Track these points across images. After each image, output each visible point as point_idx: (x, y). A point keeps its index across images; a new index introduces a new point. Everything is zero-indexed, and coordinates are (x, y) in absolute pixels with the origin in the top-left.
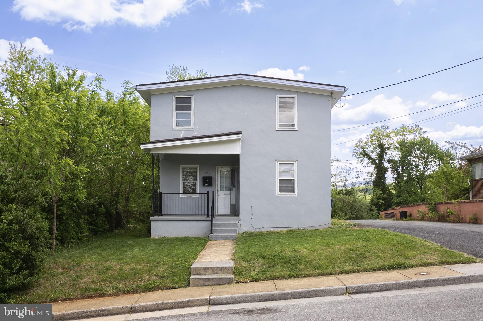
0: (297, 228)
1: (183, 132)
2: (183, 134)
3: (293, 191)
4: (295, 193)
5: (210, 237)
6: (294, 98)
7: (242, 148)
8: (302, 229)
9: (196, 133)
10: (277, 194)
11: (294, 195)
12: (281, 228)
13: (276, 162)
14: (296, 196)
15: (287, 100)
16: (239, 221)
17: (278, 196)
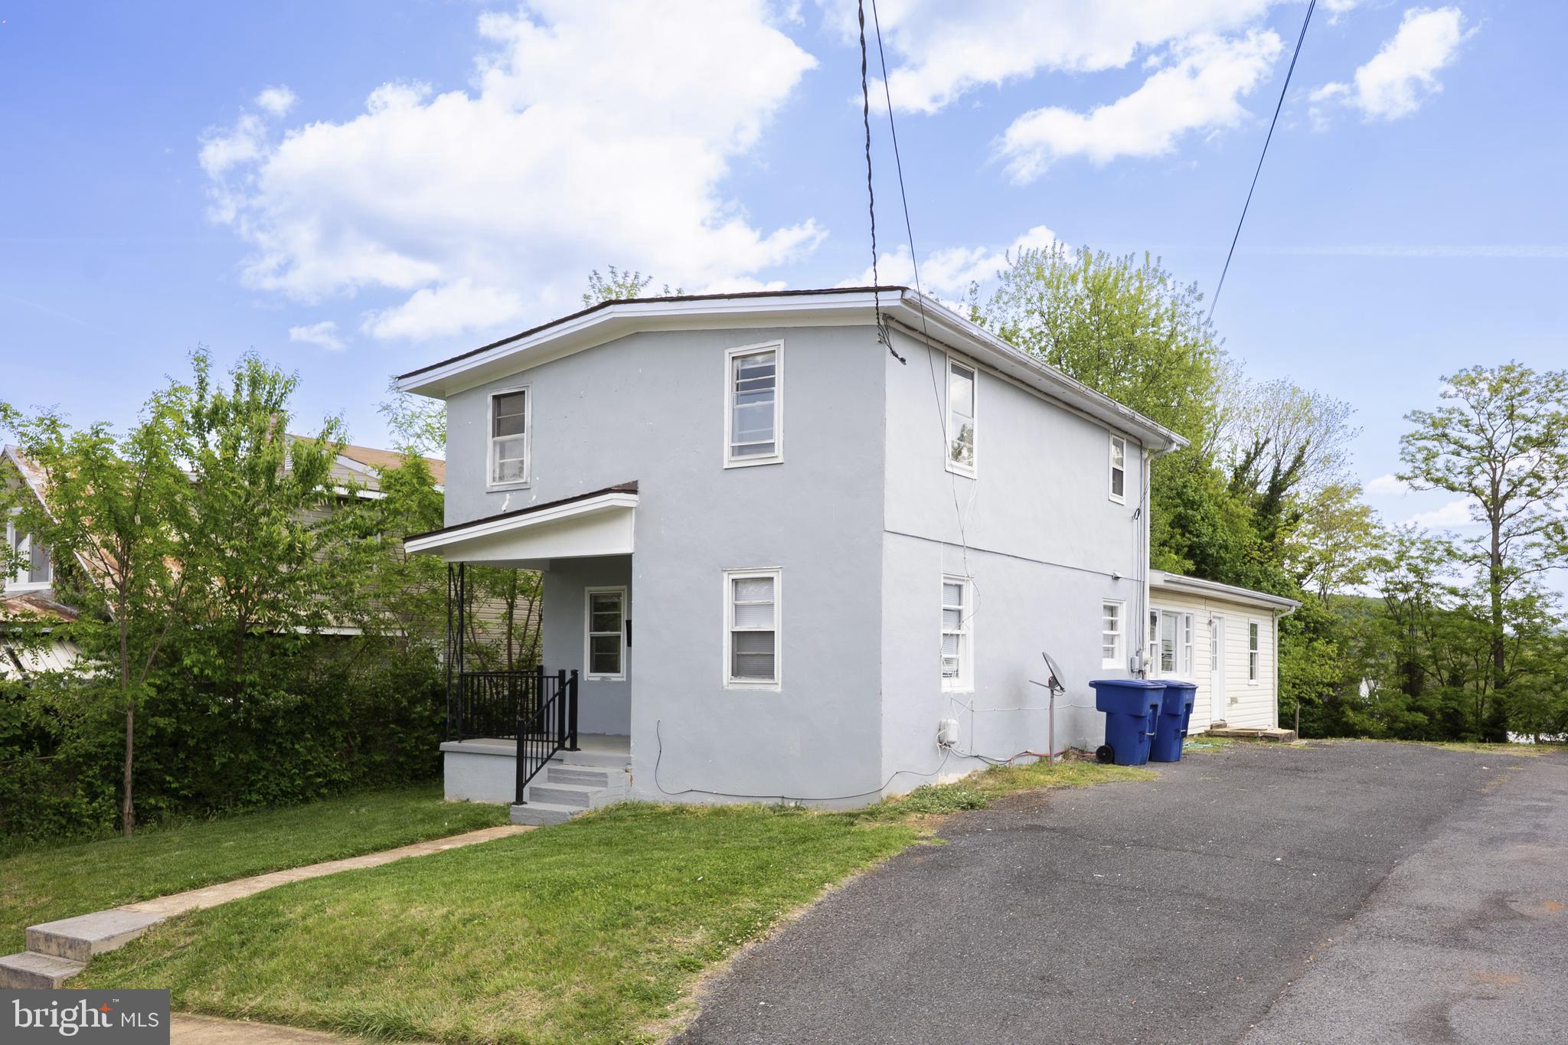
0: (779, 801)
1: (508, 496)
2: (507, 503)
3: (769, 672)
4: (776, 681)
5: (512, 813)
6: (774, 351)
7: (638, 533)
8: (792, 804)
9: (534, 497)
10: (725, 682)
11: (772, 688)
12: (735, 798)
13: (725, 575)
14: (778, 689)
15: (757, 363)
16: (629, 767)
17: (728, 691)
